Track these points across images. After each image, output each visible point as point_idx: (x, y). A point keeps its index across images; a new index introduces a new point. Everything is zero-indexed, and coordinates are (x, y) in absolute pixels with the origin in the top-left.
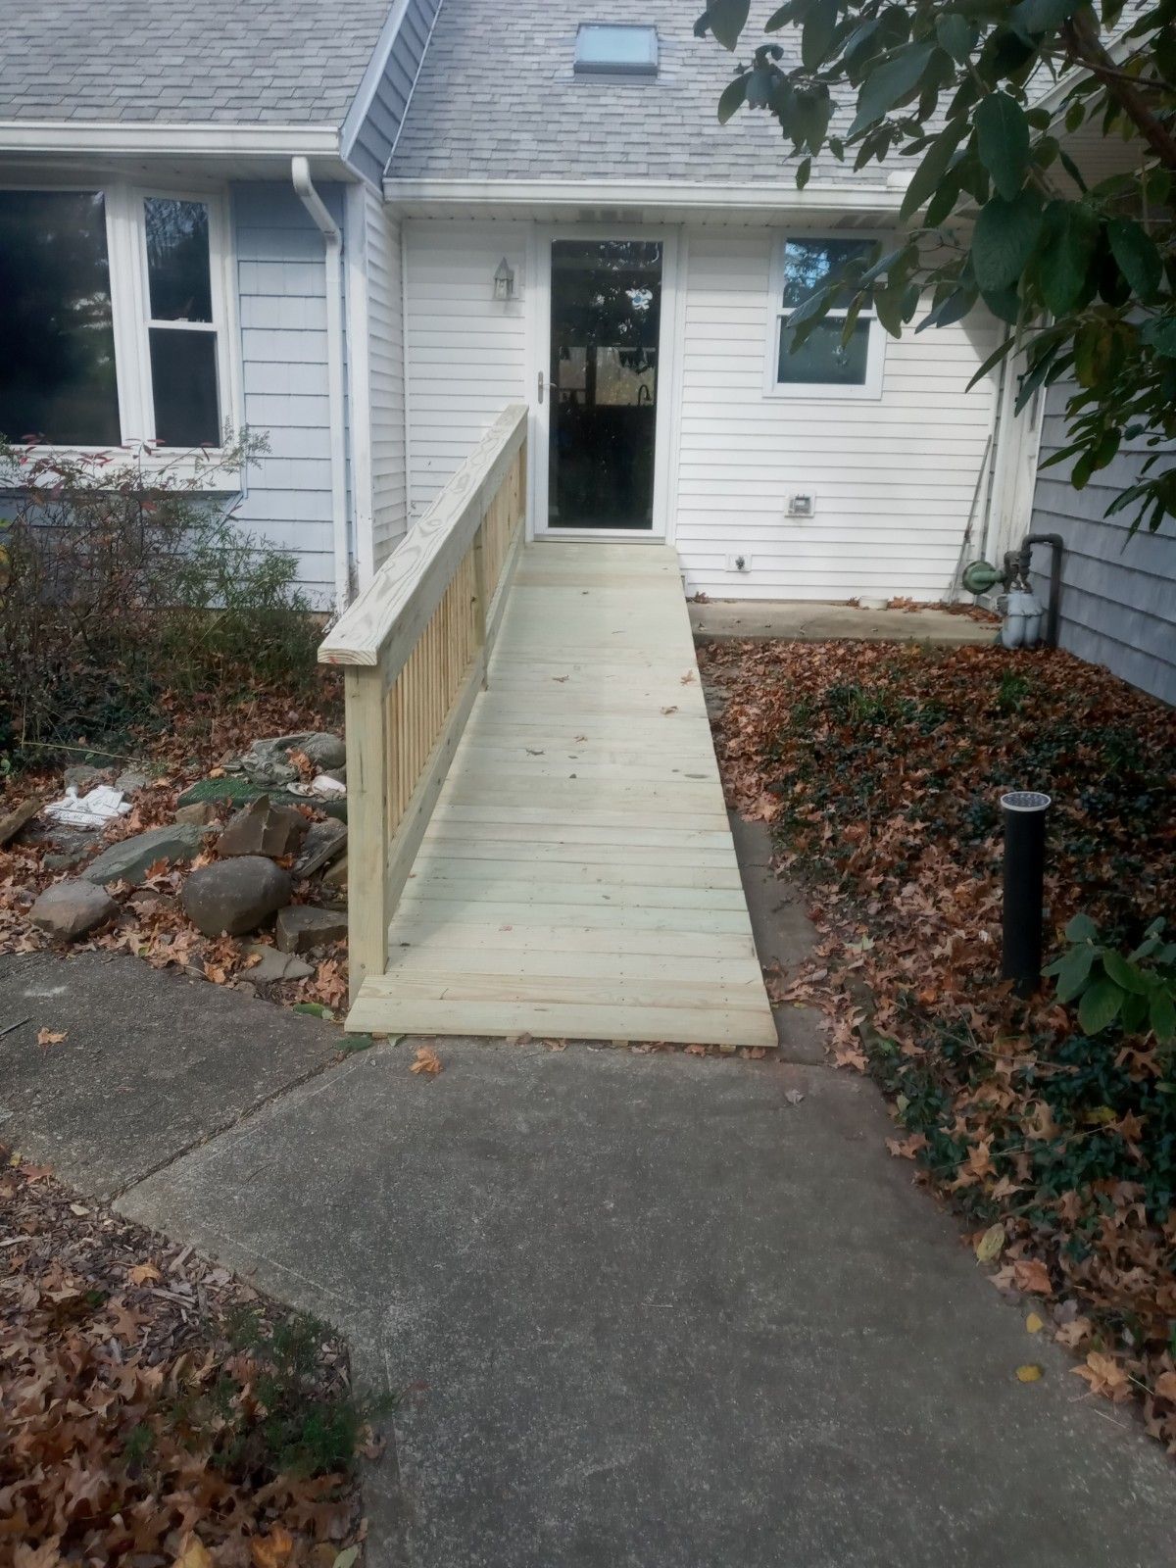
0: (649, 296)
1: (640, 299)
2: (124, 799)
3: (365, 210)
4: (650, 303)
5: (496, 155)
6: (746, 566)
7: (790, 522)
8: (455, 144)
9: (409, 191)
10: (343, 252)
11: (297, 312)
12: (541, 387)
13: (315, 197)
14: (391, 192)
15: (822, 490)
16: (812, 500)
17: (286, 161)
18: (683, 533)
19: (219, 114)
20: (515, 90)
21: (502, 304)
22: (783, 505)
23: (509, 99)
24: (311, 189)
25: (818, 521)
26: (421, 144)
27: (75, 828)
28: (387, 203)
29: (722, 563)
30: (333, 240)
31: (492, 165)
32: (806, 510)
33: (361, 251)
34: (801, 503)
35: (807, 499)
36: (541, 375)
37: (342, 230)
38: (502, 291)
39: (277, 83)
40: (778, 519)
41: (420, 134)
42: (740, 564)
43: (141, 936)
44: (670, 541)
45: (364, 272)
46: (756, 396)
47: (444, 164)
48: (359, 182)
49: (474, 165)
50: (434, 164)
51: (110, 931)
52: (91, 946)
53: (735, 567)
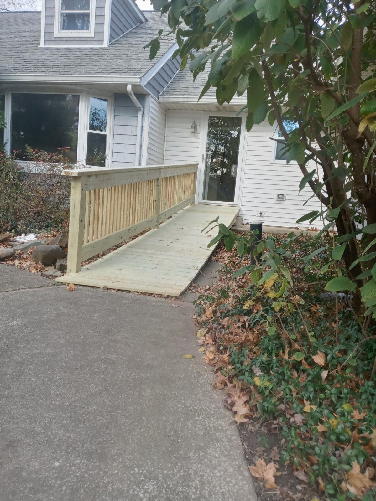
0: (237, 133)
1: (234, 134)
2: (36, 237)
3: (151, 103)
4: (237, 135)
5: (193, 91)
6: (263, 215)
7: (278, 202)
8: (182, 89)
9: (166, 99)
10: (143, 114)
11: (128, 130)
12: (203, 158)
13: (133, 96)
14: (161, 99)
15: (288, 193)
16: (285, 196)
17: (126, 85)
18: (243, 204)
19: (111, 74)
20: (204, 76)
21: (193, 134)
22: (275, 197)
23: (201, 78)
24: (132, 93)
25: (287, 202)
26: (172, 88)
27: (19, 242)
28: (160, 103)
29: (255, 213)
30: (140, 110)
31: (191, 93)
32: (283, 198)
33: (148, 113)
34: (281, 196)
35: (283, 195)
36: (203, 155)
37: (143, 108)
38: (193, 130)
39: (129, 67)
40: (274, 201)
41: (173, 86)
42: (261, 214)
43: (19, 262)
44: (239, 206)
45: (149, 119)
46: (269, 163)
47: (178, 93)
48: (149, 94)
49: (186, 93)
50: (174, 93)
51: (11, 260)
52: (5, 263)
53: (259, 215)
